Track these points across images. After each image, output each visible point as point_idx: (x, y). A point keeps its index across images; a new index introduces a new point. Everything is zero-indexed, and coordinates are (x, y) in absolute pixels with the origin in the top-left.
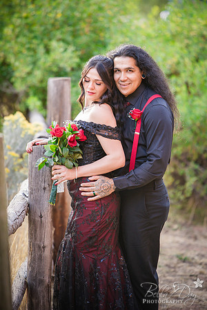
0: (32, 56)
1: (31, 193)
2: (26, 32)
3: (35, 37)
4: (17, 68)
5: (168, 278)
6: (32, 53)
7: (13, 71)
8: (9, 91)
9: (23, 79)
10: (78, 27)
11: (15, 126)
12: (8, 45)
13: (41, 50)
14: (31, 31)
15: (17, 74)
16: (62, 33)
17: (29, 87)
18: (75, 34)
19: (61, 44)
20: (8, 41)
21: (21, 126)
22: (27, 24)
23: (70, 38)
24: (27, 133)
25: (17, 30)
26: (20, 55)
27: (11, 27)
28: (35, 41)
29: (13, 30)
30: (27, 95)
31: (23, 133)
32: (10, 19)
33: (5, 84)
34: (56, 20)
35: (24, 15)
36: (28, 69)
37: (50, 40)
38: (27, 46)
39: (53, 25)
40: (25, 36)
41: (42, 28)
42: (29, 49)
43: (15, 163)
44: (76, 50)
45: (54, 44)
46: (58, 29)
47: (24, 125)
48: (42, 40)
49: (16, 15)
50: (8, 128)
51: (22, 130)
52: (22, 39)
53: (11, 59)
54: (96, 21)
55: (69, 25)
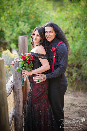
0: (12, 28)
1: (14, 81)
2: (9, 18)
3: (13, 21)
4: (6, 32)
5: (67, 112)
6: (12, 27)
7: (5, 34)
8: (3, 42)
9: (9, 37)
10: (29, 16)
11: (6, 55)
12: (3, 24)
13: (15, 25)
14: (11, 18)
15: (6, 35)
16: (23, 19)
17: (11, 40)
18: (28, 19)
19: (23, 23)
20: (2, 22)
21: (9, 55)
22: (10, 16)
23: (26, 20)
24: (11, 57)
25: (6, 18)
26: (7, 28)
27: (4, 17)
28: (13, 22)
29: (4, 18)
30: (10, 43)
31: (10, 58)
32: (3, 14)
33: (2, 39)
34: (21, 14)
35: (8, 12)
36: (11, 33)
37: (19, 21)
38: (10, 24)
39: (20, 16)
40: (9, 20)
41: (15, 17)
42: (11, 25)
43: (7, 69)
44: (29, 25)
45: (20, 23)
46: (21, 17)
47: (10, 54)
48: (16, 21)
49: (5, 12)
50: (4, 56)
51: (9, 56)
52: (8, 21)
53: (4, 29)
54: (36, 13)
55: (26, 16)
